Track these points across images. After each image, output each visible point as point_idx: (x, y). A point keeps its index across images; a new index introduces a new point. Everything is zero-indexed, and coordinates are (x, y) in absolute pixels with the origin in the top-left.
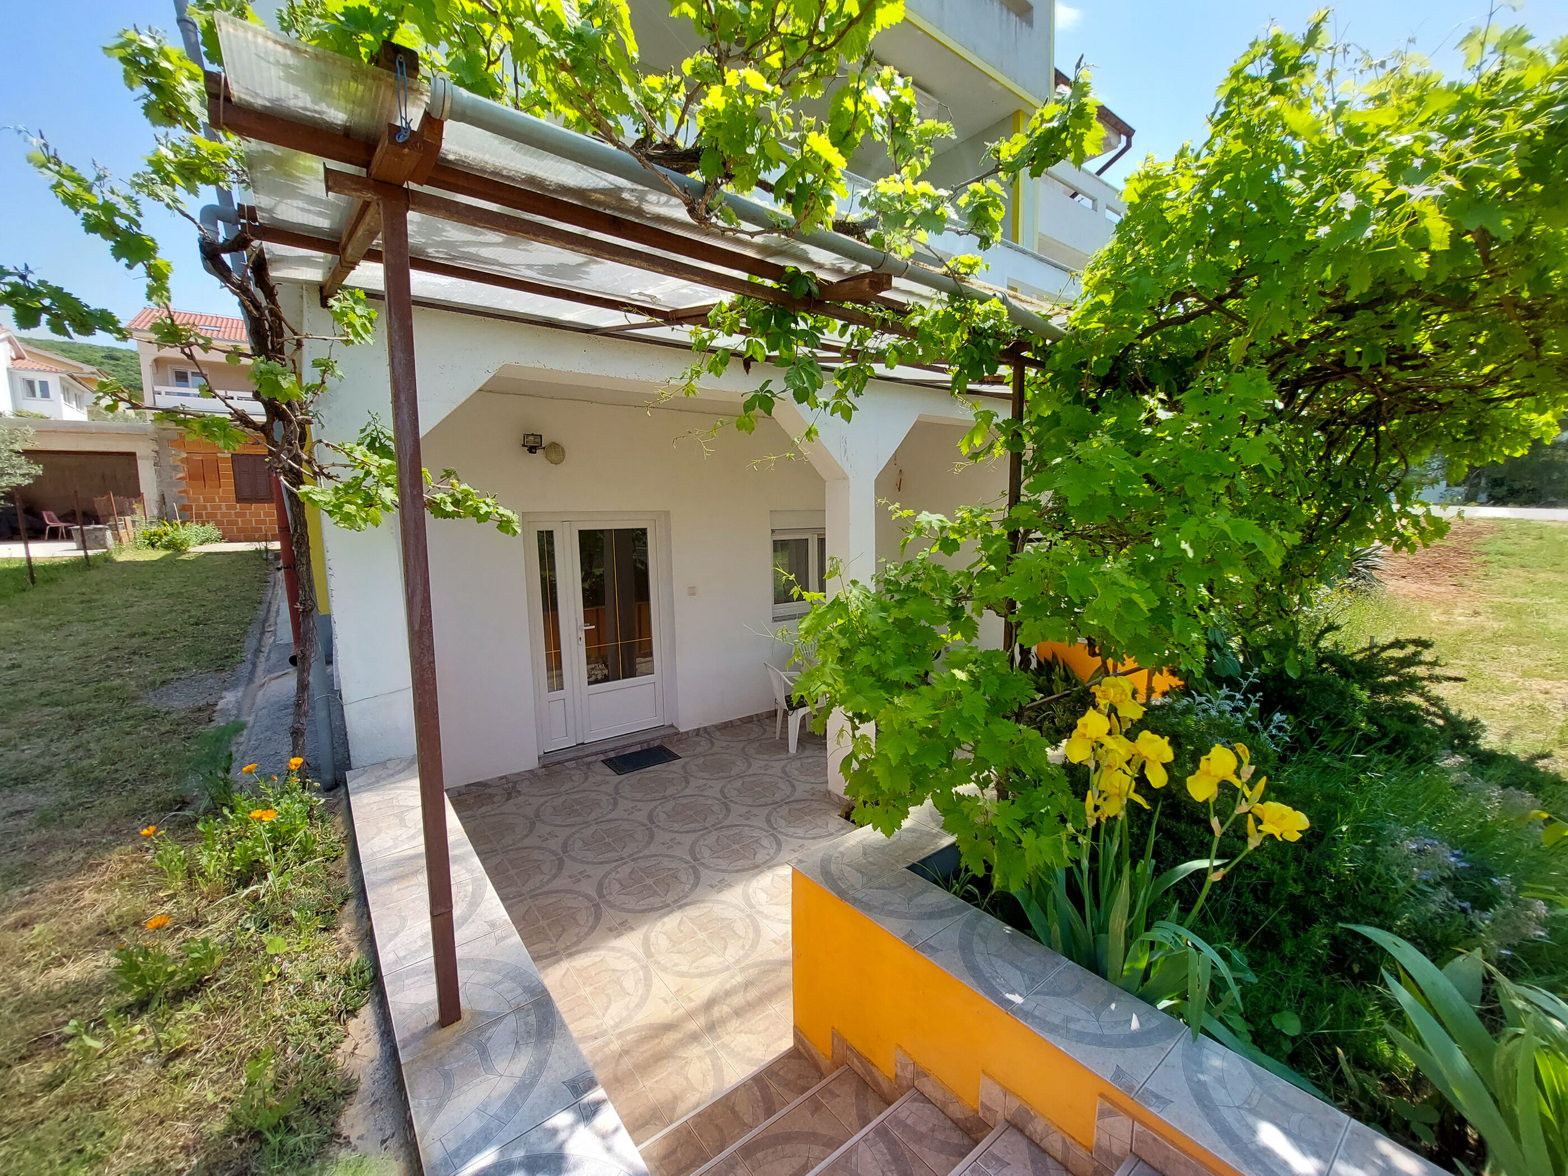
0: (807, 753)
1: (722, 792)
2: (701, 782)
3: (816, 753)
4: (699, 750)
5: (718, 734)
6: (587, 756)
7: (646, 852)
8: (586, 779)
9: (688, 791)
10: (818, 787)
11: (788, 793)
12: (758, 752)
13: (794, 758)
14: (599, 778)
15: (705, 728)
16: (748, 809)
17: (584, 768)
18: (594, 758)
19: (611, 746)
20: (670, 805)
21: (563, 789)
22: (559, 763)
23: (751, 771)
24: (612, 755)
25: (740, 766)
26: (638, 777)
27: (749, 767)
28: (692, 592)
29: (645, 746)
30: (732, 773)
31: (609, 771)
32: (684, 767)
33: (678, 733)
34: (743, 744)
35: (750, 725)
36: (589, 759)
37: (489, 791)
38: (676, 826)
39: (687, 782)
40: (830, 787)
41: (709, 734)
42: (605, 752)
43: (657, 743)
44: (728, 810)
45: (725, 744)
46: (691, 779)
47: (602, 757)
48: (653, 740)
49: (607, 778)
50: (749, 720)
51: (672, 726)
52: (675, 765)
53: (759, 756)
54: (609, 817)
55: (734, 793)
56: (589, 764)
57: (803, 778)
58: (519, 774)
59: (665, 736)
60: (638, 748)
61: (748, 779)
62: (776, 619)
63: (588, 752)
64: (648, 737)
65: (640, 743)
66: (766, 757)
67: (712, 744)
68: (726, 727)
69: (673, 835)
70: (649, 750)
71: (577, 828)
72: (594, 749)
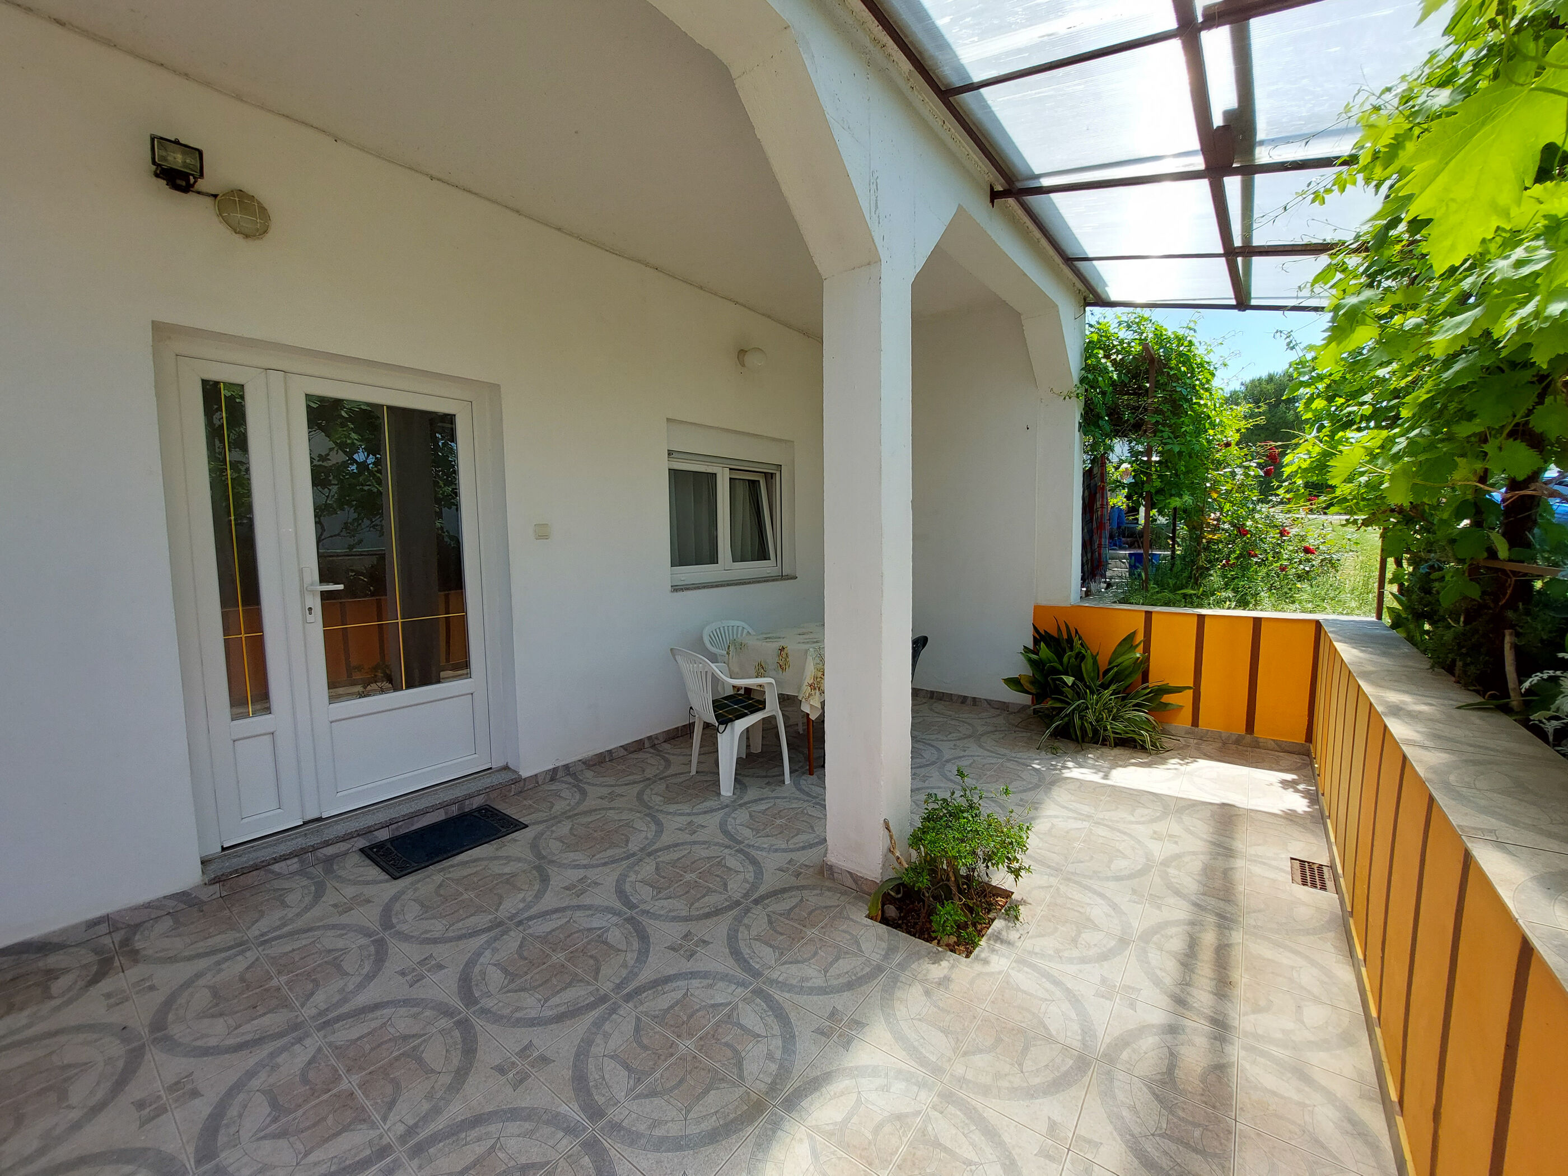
0: (752, 794)
1: (621, 893)
2: (573, 875)
3: (767, 792)
4: (560, 806)
5: (589, 774)
6: (327, 844)
7: (456, 1110)
8: (318, 895)
9: (549, 901)
10: (803, 858)
11: (750, 876)
12: (669, 801)
13: (733, 806)
14: (350, 891)
15: (566, 767)
16: (681, 928)
17: (318, 871)
18: (343, 847)
19: (382, 817)
20: (512, 942)
21: (254, 932)
22: (256, 868)
23: (666, 839)
24: (383, 835)
25: (643, 832)
26: (438, 878)
27: (660, 831)
28: (542, 533)
29: (454, 811)
30: (633, 847)
31: (374, 872)
32: (534, 846)
33: (518, 780)
34: (637, 788)
35: (641, 755)
36: (330, 851)
37: (53, 961)
38: (531, 1004)
39: (545, 879)
40: (832, 859)
41: (574, 775)
42: (369, 831)
43: (477, 802)
44: (643, 937)
45: (605, 791)
46: (552, 871)
47: (362, 843)
48: (471, 796)
49: (369, 891)
50: (638, 746)
51: (506, 768)
52: (517, 844)
53: (672, 808)
54: (362, 999)
55: (646, 892)
56: (329, 860)
57: (765, 842)
58: (148, 906)
59: (493, 788)
60: (439, 816)
61: (665, 857)
62: (676, 589)
63: (330, 834)
64: (458, 793)
65: (444, 806)
66: (686, 808)
67: (584, 793)
68: (601, 761)
69: (524, 1035)
70: (462, 818)
71: (262, 1053)
72: (341, 829)
